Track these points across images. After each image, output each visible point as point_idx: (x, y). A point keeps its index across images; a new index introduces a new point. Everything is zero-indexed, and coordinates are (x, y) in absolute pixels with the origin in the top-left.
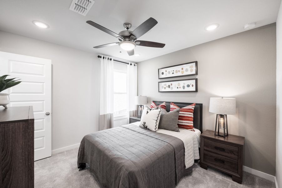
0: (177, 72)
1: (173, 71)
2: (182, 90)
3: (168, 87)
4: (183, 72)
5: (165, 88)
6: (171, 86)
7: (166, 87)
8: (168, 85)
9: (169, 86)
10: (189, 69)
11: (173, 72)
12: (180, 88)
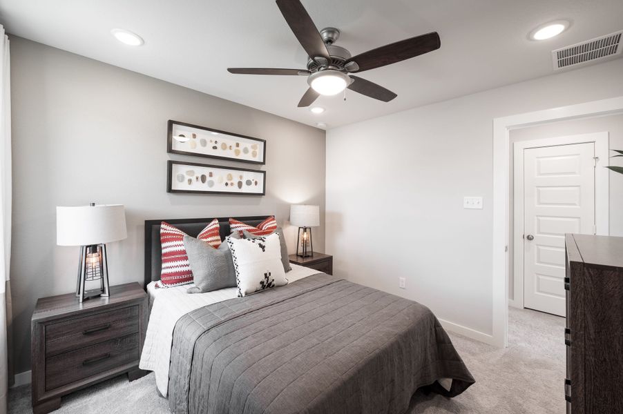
0: (224, 147)
1: (216, 142)
2: (235, 189)
3: (200, 179)
4: (237, 152)
5: (190, 181)
6: (208, 179)
7: (194, 179)
8: (200, 176)
9: (203, 178)
10: (251, 151)
11: (216, 145)
12: (232, 184)
